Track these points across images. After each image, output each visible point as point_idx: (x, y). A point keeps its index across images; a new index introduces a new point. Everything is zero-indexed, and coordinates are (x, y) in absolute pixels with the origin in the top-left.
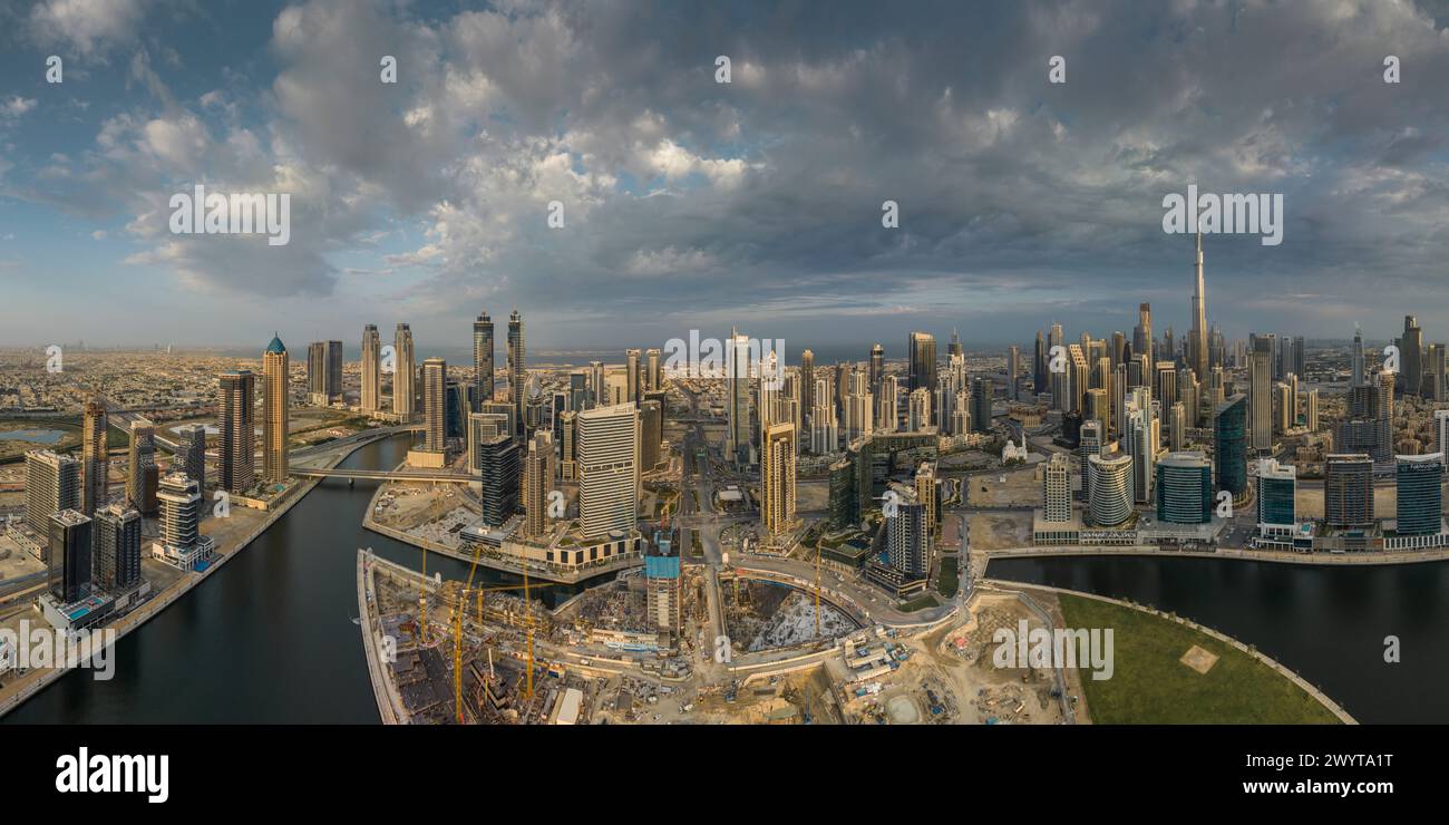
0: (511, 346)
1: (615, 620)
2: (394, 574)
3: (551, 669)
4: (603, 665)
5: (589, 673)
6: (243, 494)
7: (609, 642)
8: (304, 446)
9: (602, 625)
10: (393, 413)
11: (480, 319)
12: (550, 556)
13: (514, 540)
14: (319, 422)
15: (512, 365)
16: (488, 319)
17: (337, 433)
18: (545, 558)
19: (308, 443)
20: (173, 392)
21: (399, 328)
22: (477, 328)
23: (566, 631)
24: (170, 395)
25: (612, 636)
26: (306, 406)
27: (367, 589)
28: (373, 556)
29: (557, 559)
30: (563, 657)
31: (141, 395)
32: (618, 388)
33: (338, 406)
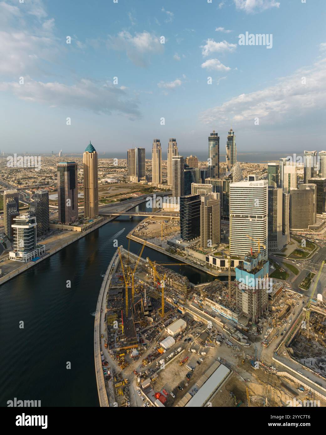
0: (228, 149)
1: (220, 298)
2: (130, 257)
3: (179, 309)
4: (205, 317)
5: (196, 317)
6: (70, 225)
7: (213, 307)
8: (115, 201)
9: (212, 298)
10: (167, 185)
11: (212, 134)
12: (208, 259)
13: (192, 248)
14: (129, 190)
15: (229, 159)
16: (217, 134)
17: (136, 195)
18: (205, 260)
19: (118, 200)
20: (53, 178)
21: (170, 141)
22: (210, 139)
23: (195, 295)
24: (52, 179)
25: (215, 305)
26: (126, 183)
27: (114, 263)
28: (123, 249)
29: (211, 261)
30: (188, 306)
31: (33, 180)
32: (289, 174)
33: (142, 182)
